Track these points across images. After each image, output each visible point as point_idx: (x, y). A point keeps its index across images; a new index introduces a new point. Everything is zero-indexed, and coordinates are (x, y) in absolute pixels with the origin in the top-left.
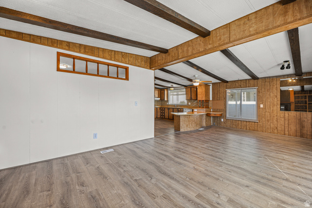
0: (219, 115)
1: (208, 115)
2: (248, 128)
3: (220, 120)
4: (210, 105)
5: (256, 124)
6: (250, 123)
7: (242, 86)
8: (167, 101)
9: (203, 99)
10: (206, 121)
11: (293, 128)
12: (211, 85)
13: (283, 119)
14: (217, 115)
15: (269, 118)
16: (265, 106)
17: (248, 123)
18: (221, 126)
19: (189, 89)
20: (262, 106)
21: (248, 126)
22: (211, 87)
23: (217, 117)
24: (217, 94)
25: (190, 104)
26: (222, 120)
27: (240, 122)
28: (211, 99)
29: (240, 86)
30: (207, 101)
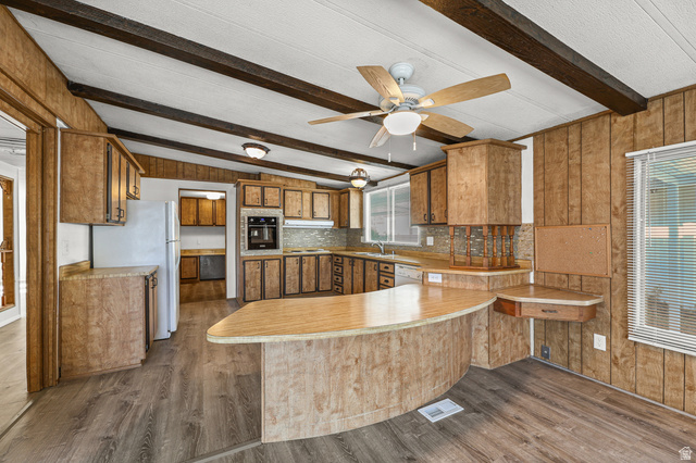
0: (573, 317)
1: (502, 307)
3: (586, 344)
4: (523, 247)
8: (361, 231)
9: (477, 222)
10: (492, 339)
12: (529, 142)
14: (562, 316)
18: (587, 374)
19: (423, 176)
22: (527, 157)
23: (565, 324)
24: (566, 188)
25: (430, 241)
26: (600, 342)
28: (528, 217)
30: (506, 230)
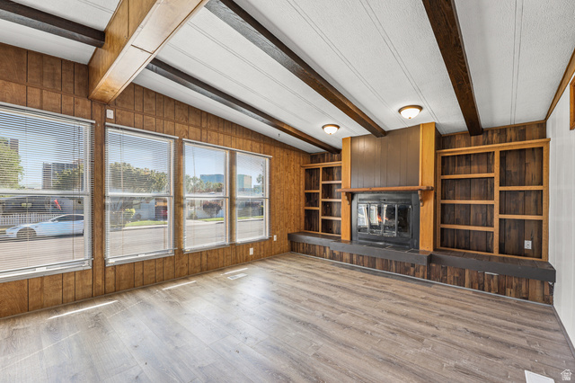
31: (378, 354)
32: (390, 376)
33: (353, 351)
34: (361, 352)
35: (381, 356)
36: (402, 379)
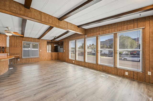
2: (35, 61)
3: (17, 60)
5: (38, 58)
6: (36, 58)
7: (32, 41)
9: (3, 46)
11: (50, 57)
13: (47, 55)
15: (43, 55)
16: (42, 51)
17: (35, 59)
20: (41, 51)
21: (35, 60)
24: (14, 43)
27: (31, 59)
28: (8, 46)
29: (31, 41)
31: (50, 96)
32: (41, 95)
33: (54, 91)
34: (53, 93)
35: (49, 97)
36: (38, 97)
